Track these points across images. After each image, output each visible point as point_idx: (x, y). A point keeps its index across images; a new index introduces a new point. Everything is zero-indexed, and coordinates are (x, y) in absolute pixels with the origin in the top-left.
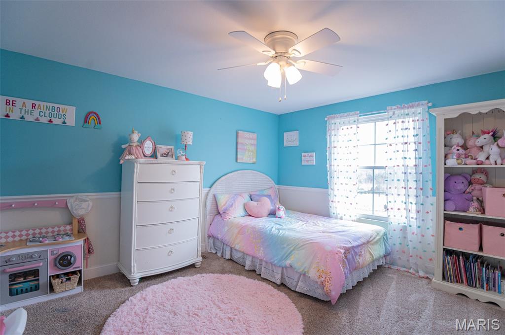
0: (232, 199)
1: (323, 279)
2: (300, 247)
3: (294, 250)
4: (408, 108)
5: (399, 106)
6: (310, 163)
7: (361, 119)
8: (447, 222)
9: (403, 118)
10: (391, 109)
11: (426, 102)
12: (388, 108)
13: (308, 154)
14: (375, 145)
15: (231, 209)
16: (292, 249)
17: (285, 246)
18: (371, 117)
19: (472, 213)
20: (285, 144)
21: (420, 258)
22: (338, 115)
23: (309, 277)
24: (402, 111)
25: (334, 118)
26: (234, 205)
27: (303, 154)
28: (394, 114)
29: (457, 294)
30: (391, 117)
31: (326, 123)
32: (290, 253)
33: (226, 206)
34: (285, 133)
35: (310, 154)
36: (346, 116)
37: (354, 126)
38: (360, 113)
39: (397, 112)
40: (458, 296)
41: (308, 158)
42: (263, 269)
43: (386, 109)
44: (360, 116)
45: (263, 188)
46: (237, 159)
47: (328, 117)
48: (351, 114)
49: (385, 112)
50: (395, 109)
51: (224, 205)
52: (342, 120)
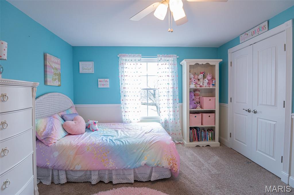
0: (50, 123)
1: (172, 164)
2: (149, 148)
3: (144, 152)
4: (168, 57)
5: (163, 55)
6: (105, 87)
7: (143, 59)
8: (191, 114)
9: (166, 62)
10: (160, 57)
11: (176, 55)
12: (158, 55)
13: (103, 79)
14: (147, 76)
15: (52, 132)
16: (142, 151)
17: (135, 151)
18: (147, 59)
19: (199, 109)
20: (81, 71)
21: (175, 134)
22: (127, 55)
23: (163, 167)
24: (165, 58)
25: (124, 56)
26: (54, 128)
27: (99, 80)
28: (161, 59)
29: (196, 146)
30: (160, 61)
31: (119, 59)
32: (141, 155)
33: (46, 130)
34: (80, 62)
35: (106, 79)
36: (133, 56)
37: (139, 64)
38: (142, 55)
39: (163, 58)
40: (197, 147)
41: (104, 83)
42: (114, 177)
43: (157, 56)
44: (142, 57)
45: (67, 108)
46: (45, 82)
47: (119, 54)
48: (136, 55)
49: (157, 58)
50: (162, 56)
51: (44, 130)
52: (130, 58)
